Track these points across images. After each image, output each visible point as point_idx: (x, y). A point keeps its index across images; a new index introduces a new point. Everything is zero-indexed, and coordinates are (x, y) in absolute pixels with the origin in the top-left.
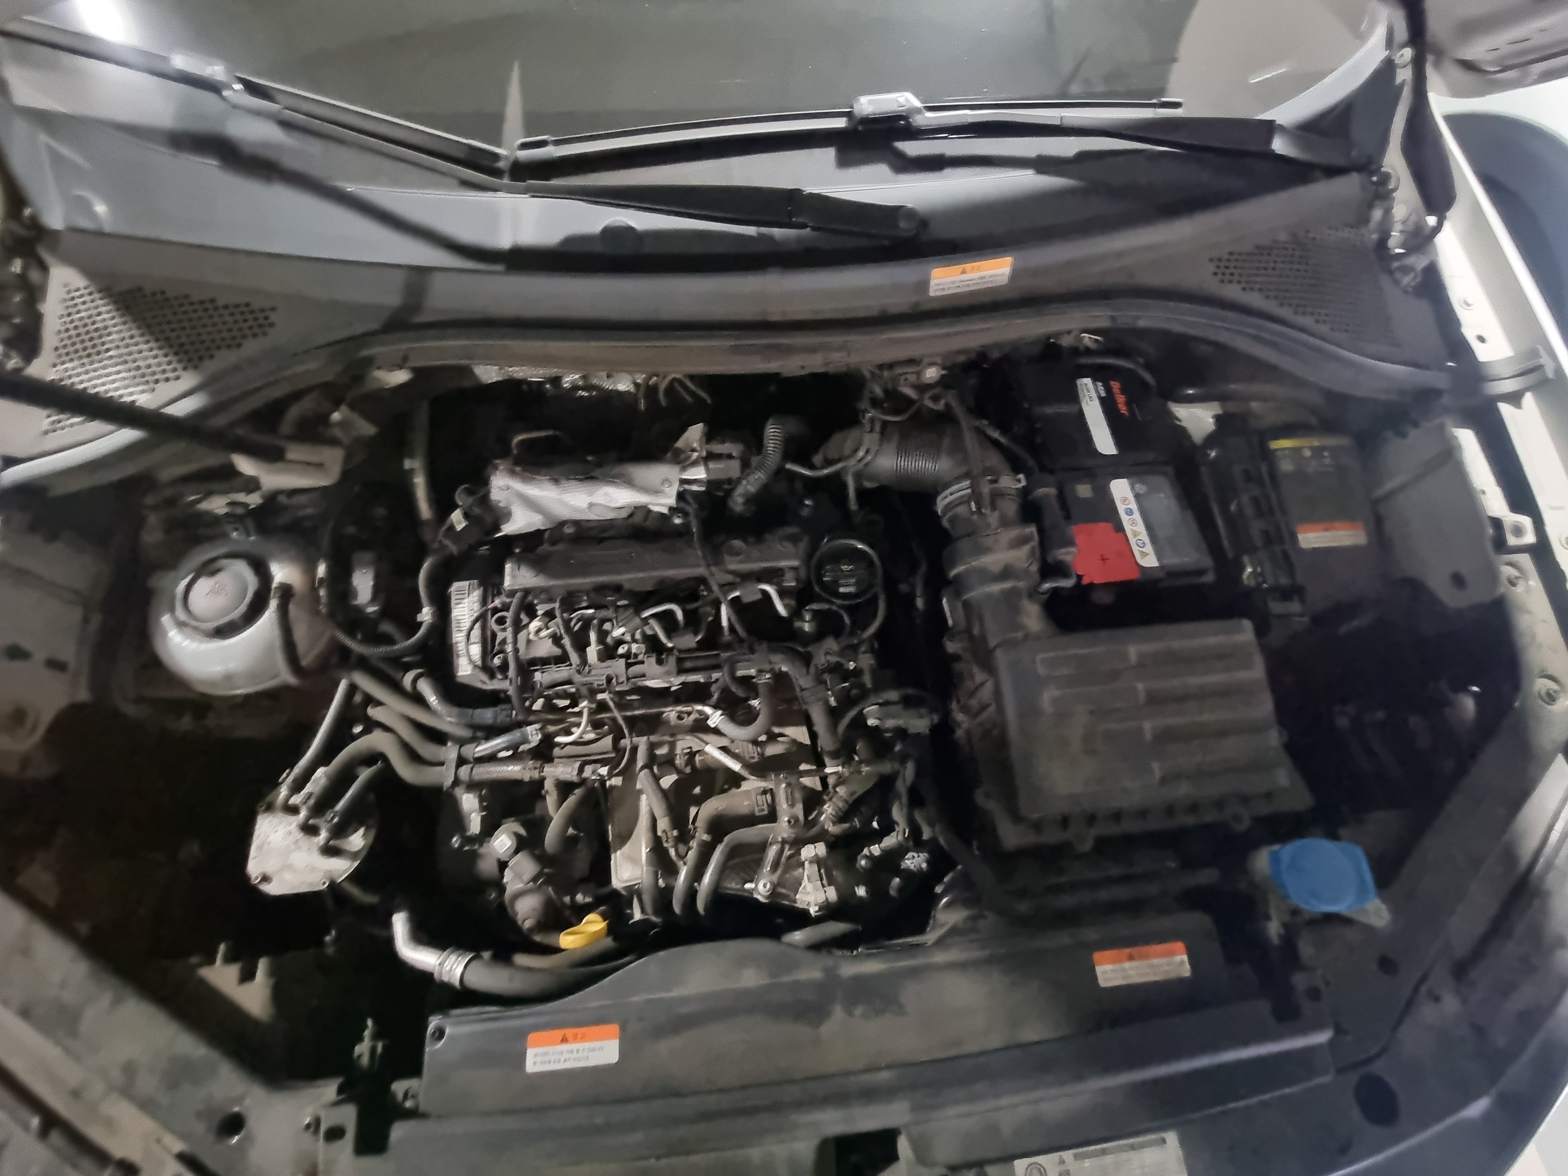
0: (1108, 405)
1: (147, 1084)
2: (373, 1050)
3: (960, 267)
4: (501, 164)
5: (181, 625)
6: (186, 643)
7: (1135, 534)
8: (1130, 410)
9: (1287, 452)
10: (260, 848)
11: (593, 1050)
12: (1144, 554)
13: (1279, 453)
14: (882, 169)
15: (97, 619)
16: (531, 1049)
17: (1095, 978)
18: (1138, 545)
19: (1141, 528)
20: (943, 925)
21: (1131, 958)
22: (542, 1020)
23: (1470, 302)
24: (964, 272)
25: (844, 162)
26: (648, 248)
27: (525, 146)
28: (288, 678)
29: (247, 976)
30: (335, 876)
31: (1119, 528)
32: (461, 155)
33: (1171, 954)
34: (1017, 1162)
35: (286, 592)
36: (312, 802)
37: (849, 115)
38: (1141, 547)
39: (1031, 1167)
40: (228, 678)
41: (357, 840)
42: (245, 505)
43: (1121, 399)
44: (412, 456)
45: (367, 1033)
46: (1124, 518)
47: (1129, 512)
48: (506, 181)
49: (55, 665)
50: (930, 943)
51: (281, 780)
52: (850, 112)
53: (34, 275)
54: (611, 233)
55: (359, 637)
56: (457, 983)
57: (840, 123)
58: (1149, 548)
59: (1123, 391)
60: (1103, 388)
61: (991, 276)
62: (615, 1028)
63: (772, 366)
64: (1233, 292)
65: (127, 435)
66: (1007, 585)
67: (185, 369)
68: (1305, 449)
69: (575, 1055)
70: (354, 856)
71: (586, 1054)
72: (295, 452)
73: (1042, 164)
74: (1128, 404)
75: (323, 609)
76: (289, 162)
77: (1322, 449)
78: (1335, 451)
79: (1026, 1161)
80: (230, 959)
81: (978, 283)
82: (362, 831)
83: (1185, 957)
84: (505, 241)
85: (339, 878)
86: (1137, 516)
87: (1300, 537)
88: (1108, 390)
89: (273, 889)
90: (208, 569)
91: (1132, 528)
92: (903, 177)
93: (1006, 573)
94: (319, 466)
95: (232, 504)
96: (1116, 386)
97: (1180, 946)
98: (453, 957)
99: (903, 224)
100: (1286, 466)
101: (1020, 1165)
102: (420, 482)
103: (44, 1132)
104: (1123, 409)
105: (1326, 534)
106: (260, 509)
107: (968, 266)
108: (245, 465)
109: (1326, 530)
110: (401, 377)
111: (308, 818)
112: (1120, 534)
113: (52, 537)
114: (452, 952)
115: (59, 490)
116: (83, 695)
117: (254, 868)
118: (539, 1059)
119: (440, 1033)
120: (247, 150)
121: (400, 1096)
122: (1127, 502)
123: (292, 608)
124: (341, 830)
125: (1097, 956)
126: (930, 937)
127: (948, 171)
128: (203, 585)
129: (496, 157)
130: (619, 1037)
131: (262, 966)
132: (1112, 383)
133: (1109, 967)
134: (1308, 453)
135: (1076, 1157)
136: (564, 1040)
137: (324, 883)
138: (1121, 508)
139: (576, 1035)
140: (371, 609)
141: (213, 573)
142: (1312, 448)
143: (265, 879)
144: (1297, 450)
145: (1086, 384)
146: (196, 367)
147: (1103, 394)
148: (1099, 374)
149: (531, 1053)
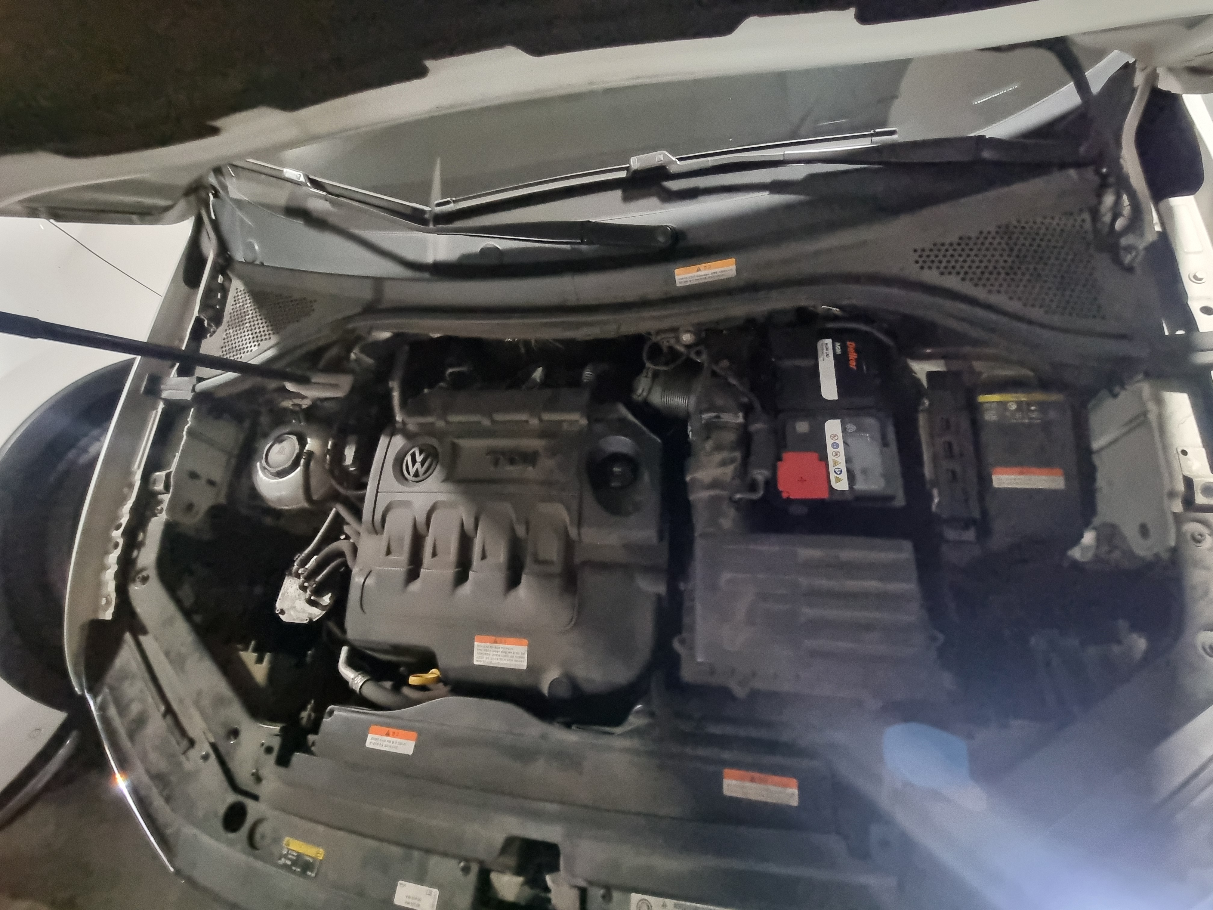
0: (840, 362)
1: (206, 702)
2: (310, 715)
3: (696, 267)
4: (427, 216)
5: (264, 469)
6: (264, 478)
7: (835, 463)
8: (858, 365)
9: (995, 405)
10: (283, 594)
11: (401, 744)
12: (838, 480)
13: (986, 405)
14: (654, 201)
15: (233, 461)
16: (371, 735)
17: (721, 786)
18: (835, 472)
19: (842, 459)
20: (630, 725)
21: (752, 780)
22: (382, 720)
23: (1199, 276)
24: (699, 270)
25: (627, 198)
26: (507, 260)
27: (439, 205)
28: (305, 505)
29: (260, 660)
30: (313, 616)
31: (824, 458)
32: (408, 212)
33: (785, 786)
34: (634, 895)
35: (310, 454)
36: (306, 574)
37: (627, 169)
38: (837, 474)
39: (643, 901)
40: (280, 500)
41: (326, 600)
42: (300, 405)
43: (853, 356)
44: (393, 380)
45: (309, 706)
46: (830, 450)
47: (835, 446)
48: (431, 226)
49: (211, 483)
50: (618, 733)
51: (295, 559)
52: (628, 167)
53: (226, 284)
54: (485, 252)
55: (345, 484)
56: (358, 690)
57: (623, 174)
58: (844, 476)
59: (857, 351)
60: (839, 347)
61: (722, 271)
62: (415, 735)
63: (570, 334)
64: (931, 276)
65: (230, 375)
66: (712, 493)
67: (274, 334)
68: (1010, 404)
69: (391, 744)
70: (323, 608)
71: (397, 745)
72: (318, 378)
73: (775, 187)
74: (858, 361)
75: (327, 467)
76: (333, 220)
77: (1029, 404)
78: (1043, 406)
79: (639, 896)
80: (254, 651)
81: (712, 277)
82: (330, 595)
83: (796, 791)
84: (430, 259)
85: (314, 618)
86: (841, 449)
87: (994, 478)
88: (844, 348)
89: (284, 618)
90: (279, 440)
91: (835, 458)
92: (667, 205)
93: (715, 484)
94: (334, 386)
95: (294, 405)
96: (851, 345)
97: (794, 782)
98: (360, 677)
99: (661, 239)
100: (990, 416)
101: (635, 897)
102: (396, 395)
103: (164, 716)
104: (853, 365)
105: (1022, 477)
106: (309, 408)
107: (701, 266)
108: (290, 386)
109: (1021, 473)
110: (386, 335)
111: (304, 582)
112: (823, 463)
113: (218, 417)
114: (360, 674)
115: (222, 394)
116: (222, 500)
117: (279, 605)
118: (373, 741)
119: (331, 713)
120: (315, 215)
121: (310, 743)
122: (836, 438)
123: (312, 464)
124: (319, 591)
125: (727, 771)
126: (618, 730)
127: (701, 198)
128: (277, 447)
129: (423, 212)
130: (416, 740)
131: (267, 657)
132: (848, 343)
133: (734, 782)
134: (1014, 407)
135: (675, 906)
136: (388, 734)
137: (307, 620)
138: (829, 442)
139: (394, 733)
140: (352, 469)
141: (281, 441)
142: (1019, 403)
143: (282, 612)
144: (1003, 405)
145: (827, 344)
146: (278, 333)
147: (839, 351)
148: (837, 336)
149: (370, 736)
